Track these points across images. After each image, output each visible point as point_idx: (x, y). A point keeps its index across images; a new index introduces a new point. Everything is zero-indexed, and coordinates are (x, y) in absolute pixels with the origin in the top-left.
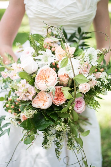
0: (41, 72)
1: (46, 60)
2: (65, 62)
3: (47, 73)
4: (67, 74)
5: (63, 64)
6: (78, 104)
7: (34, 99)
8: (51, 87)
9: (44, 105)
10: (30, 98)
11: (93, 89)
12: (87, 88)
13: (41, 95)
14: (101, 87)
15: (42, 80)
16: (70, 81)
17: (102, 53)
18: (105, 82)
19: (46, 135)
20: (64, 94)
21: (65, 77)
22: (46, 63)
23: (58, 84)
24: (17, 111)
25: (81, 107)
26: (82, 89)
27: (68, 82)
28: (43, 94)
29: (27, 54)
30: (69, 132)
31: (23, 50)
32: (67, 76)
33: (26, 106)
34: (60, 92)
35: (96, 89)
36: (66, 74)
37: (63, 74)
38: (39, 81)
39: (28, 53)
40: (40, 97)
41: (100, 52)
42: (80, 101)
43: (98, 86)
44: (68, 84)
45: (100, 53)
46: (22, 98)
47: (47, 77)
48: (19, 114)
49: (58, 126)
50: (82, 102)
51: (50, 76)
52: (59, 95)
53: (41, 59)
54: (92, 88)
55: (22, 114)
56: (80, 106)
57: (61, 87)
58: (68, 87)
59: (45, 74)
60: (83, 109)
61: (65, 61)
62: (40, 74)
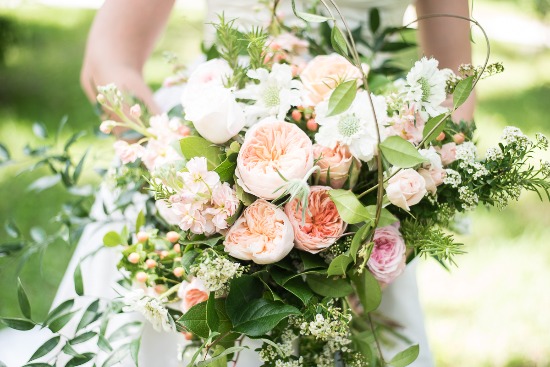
0: (257, 134)
1: (273, 100)
2: (346, 96)
3: (279, 142)
4: (345, 146)
5: (336, 103)
6: (382, 252)
7: (232, 230)
8: (295, 180)
9: (264, 249)
10: (220, 223)
11: (433, 198)
12: (416, 188)
13: (255, 214)
14: (462, 190)
15: (261, 163)
16: (356, 171)
17: (459, 78)
18: (475, 170)
19: (270, 358)
20: (338, 208)
21: (337, 156)
22: (273, 110)
23: (313, 180)
24: (165, 279)
25: (391, 260)
26: (397, 193)
27: (349, 173)
28: (263, 212)
29: (206, 82)
30: (349, 351)
31: (184, 81)
32: (343, 151)
33: (208, 247)
34: (320, 209)
35: (442, 198)
36: (341, 145)
37: (333, 147)
38: (250, 164)
39: (210, 79)
40: (251, 223)
41: (454, 76)
42: (387, 242)
43: (449, 185)
44: (347, 182)
45: (454, 81)
46: (190, 221)
47: (279, 151)
48: (173, 289)
49: (319, 318)
50: (394, 244)
51: (288, 148)
52: (317, 219)
53: (253, 98)
54: (430, 195)
55: (182, 289)
56: (387, 259)
57: (323, 188)
58: (347, 189)
59: (270, 143)
60: (398, 267)
61: (344, 92)
62: (255, 143)
